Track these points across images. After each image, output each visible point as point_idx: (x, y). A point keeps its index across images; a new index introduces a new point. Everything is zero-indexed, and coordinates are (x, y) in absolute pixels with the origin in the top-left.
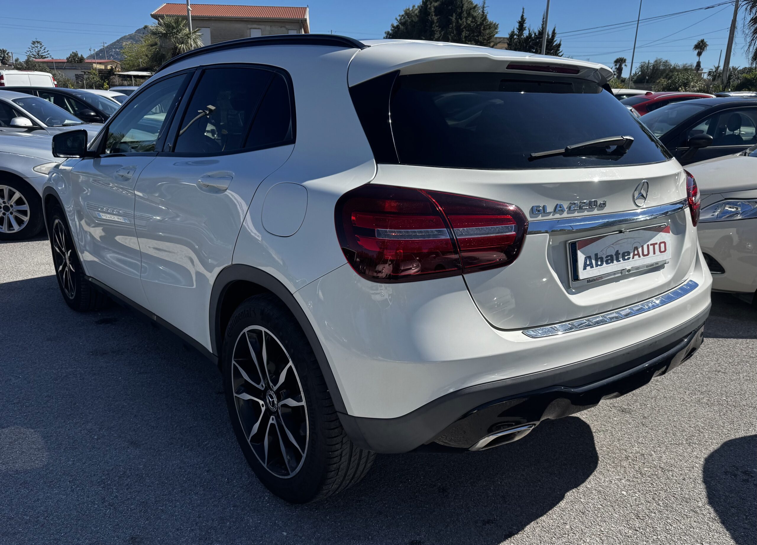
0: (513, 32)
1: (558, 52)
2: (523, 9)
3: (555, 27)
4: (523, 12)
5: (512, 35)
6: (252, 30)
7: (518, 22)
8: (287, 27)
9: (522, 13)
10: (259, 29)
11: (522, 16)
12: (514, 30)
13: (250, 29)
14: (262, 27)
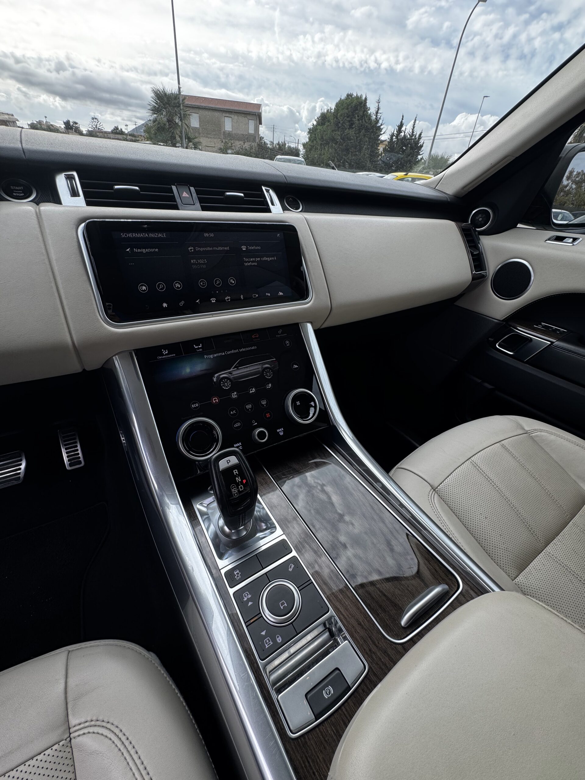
0: (393, 134)
1: (420, 151)
2: (403, 116)
3: (422, 133)
4: (403, 119)
5: (392, 135)
6: (225, 118)
7: (398, 125)
8: (248, 117)
9: (401, 119)
10: (230, 117)
11: (401, 122)
12: (394, 131)
13: (225, 117)
14: (233, 116)
